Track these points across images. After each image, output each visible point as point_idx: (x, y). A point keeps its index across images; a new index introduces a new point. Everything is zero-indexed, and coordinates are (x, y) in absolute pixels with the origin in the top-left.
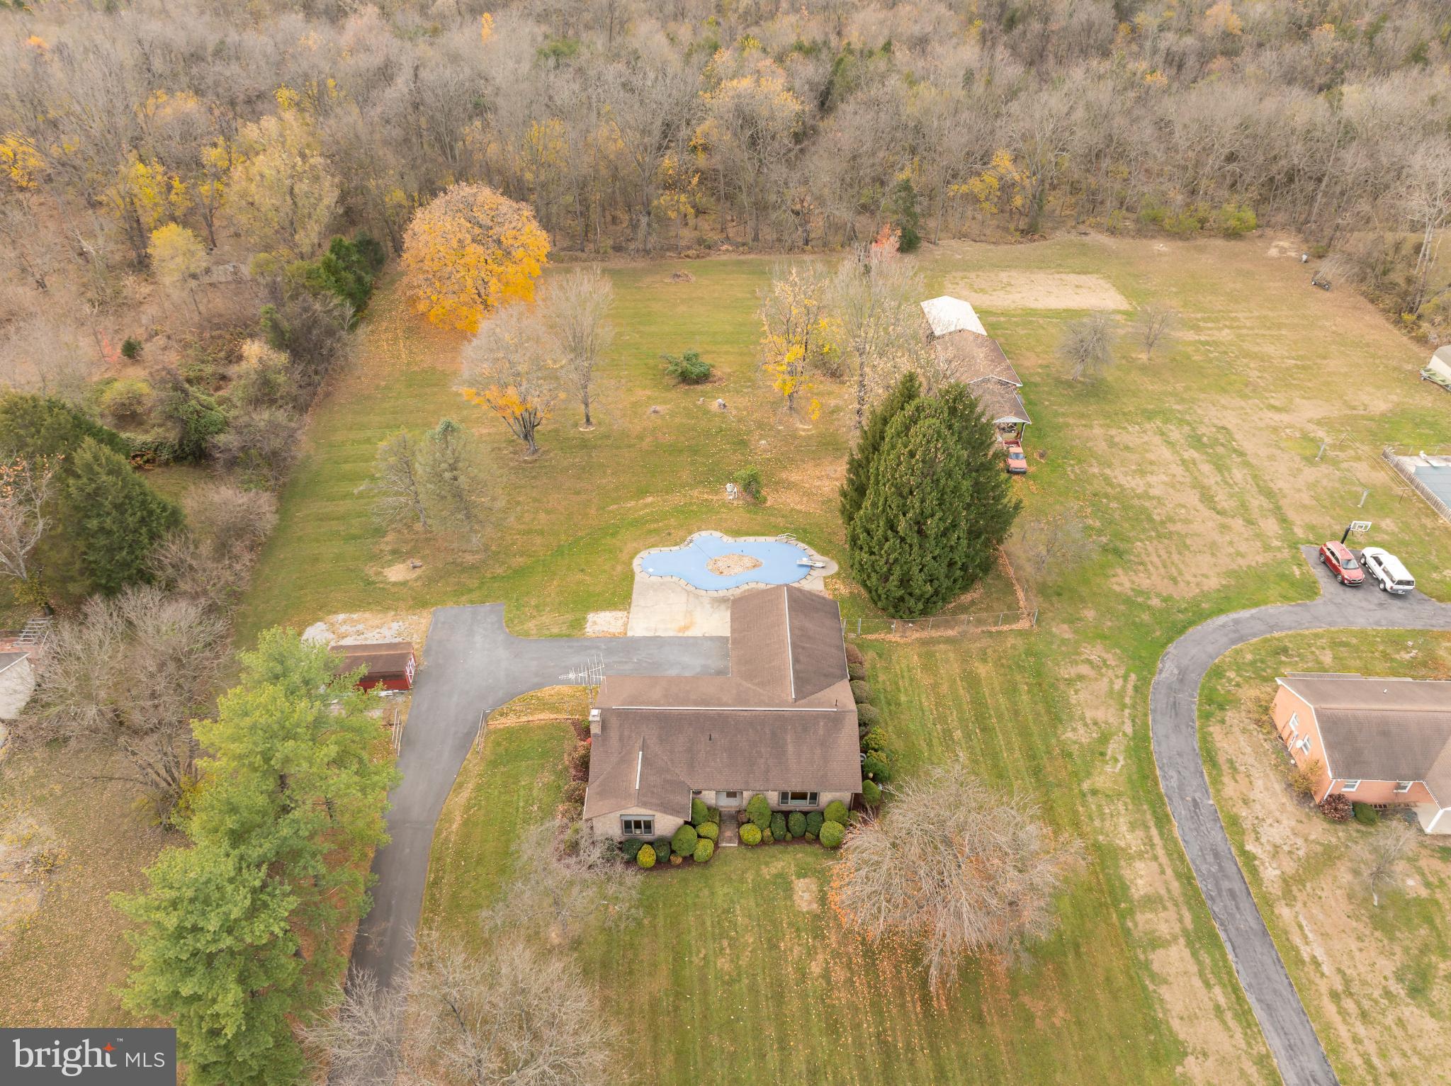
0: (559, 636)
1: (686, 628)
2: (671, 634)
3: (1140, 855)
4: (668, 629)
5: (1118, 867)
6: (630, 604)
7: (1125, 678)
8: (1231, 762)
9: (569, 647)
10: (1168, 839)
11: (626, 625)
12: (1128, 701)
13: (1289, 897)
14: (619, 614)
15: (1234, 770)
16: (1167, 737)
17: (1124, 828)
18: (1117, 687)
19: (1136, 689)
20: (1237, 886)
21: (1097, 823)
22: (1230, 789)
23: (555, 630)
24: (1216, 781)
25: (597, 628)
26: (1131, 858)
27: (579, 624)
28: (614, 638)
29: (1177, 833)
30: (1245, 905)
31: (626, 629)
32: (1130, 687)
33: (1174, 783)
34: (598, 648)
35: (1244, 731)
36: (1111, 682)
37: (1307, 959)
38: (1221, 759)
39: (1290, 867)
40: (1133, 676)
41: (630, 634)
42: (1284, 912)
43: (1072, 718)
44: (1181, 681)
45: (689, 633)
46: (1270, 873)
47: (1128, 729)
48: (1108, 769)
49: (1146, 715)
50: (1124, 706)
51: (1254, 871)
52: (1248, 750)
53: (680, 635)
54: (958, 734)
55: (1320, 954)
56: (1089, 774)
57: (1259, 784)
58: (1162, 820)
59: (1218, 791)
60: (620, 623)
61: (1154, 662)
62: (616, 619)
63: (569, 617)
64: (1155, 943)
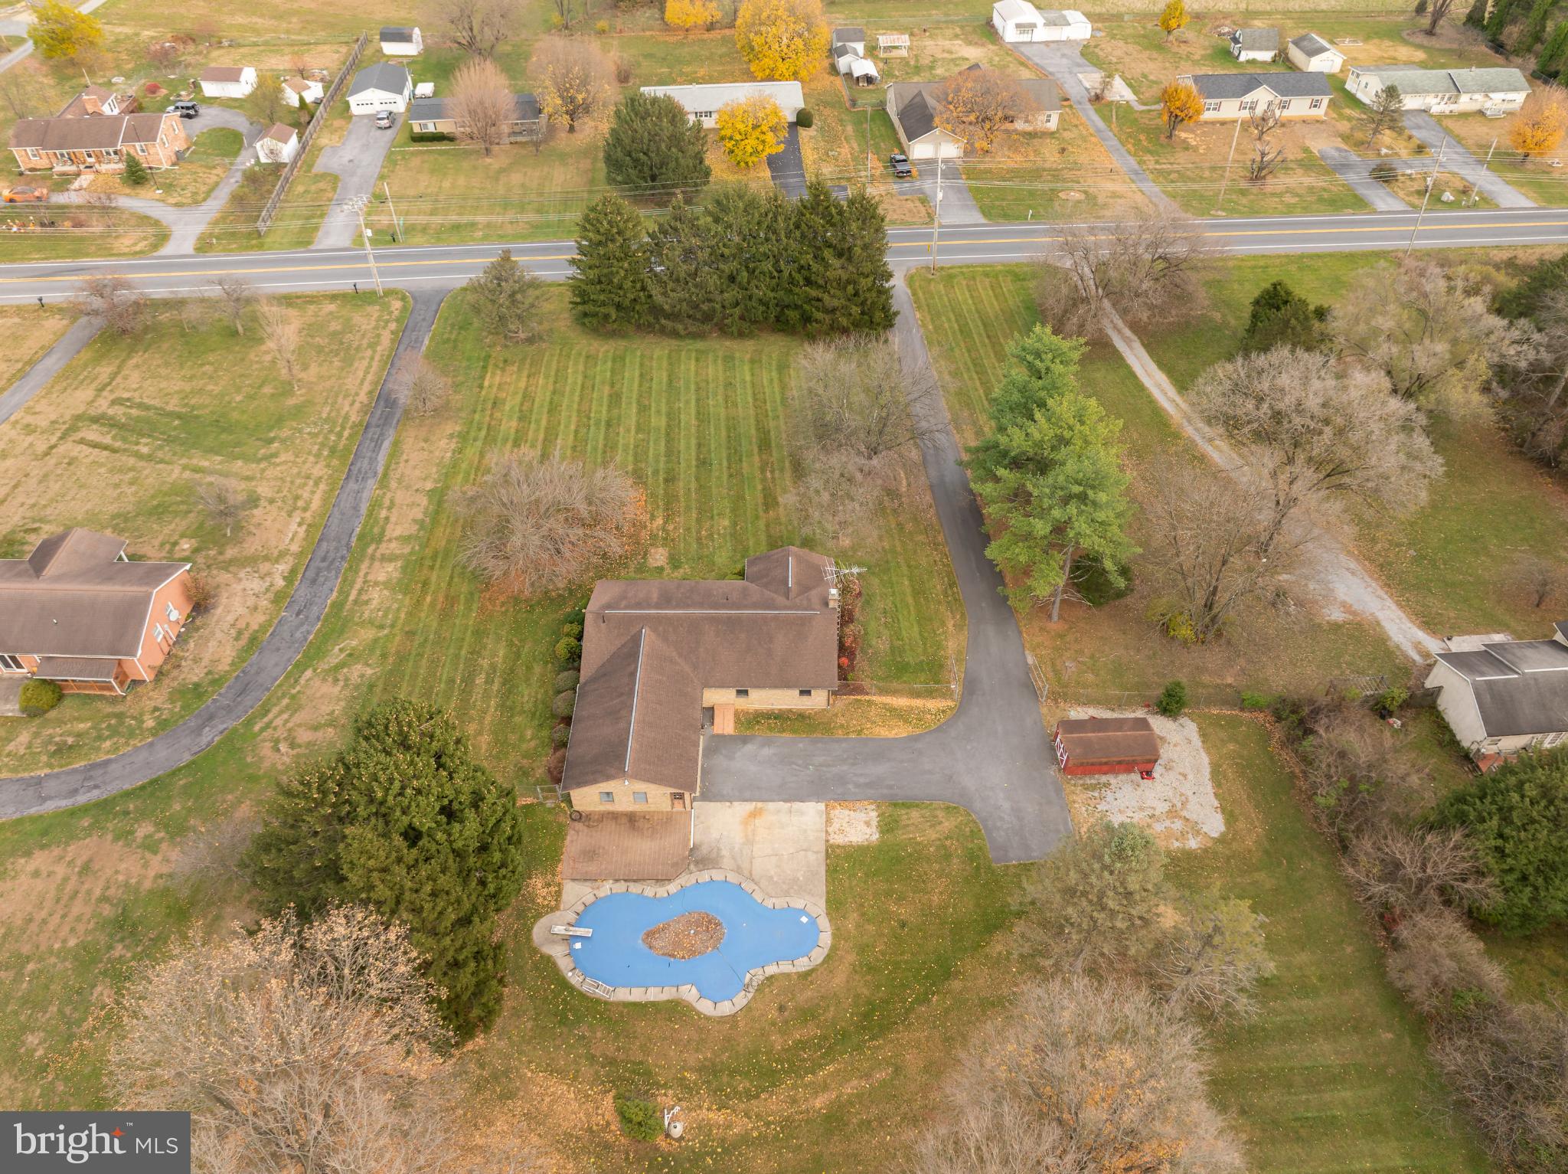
0: (907, 806)
1: (754, 815)
2: (771, 806)
3: (376, 584)
4: (776, 811)
5: (400, 580)
6: (828, 856)
7: (268, 726)
8: (237, 639)
9: (891, 787)
10: (344, 593)
11: (829, 821)
12: (285, 701)
13: (282, 554)
14: (838, 839)
15: (240, 633)
16: (277, 665)
17: (375, 602)
18: (285, 716)
19: (265, 715)
20: (317, 563)
21: (396, 606)
22: (258, 620)
23: (915, 814)
24: (263, 628)
25: (862, 816)
26: (384, 583)
27: (888, 826)
28: (843, 799)
29: (335, 594)
30: (321, 553)
31: (828, 814)
32: (271, 716)
33: (304, 628)
34: (857, 785)
35: (196, 660)
36: (287, 721)
37: (304, 527)
38: (243, 642)
39: (264, 567)
40: (257, 728)
41: (822, 806)
42: (295, 548)
43: (357, 687)
44: (211, 718)
45: (750, 806)
46: (283, 567)
47: (309, 673)
48: (354, 643)
49: (279, 686)
50: (293, 697)
51: (293, 571)
52: (212, 644)
53: (760, 805)
54: (480, 680)
55: (294, 527)
56: (376, 640)
57: (230, 618)
58: (338, 606)
59: (270, 621)
60: (836, 826)
61: (221, 742)
62: (841, 831)
63: (902, 836)
64: (405, 539)
